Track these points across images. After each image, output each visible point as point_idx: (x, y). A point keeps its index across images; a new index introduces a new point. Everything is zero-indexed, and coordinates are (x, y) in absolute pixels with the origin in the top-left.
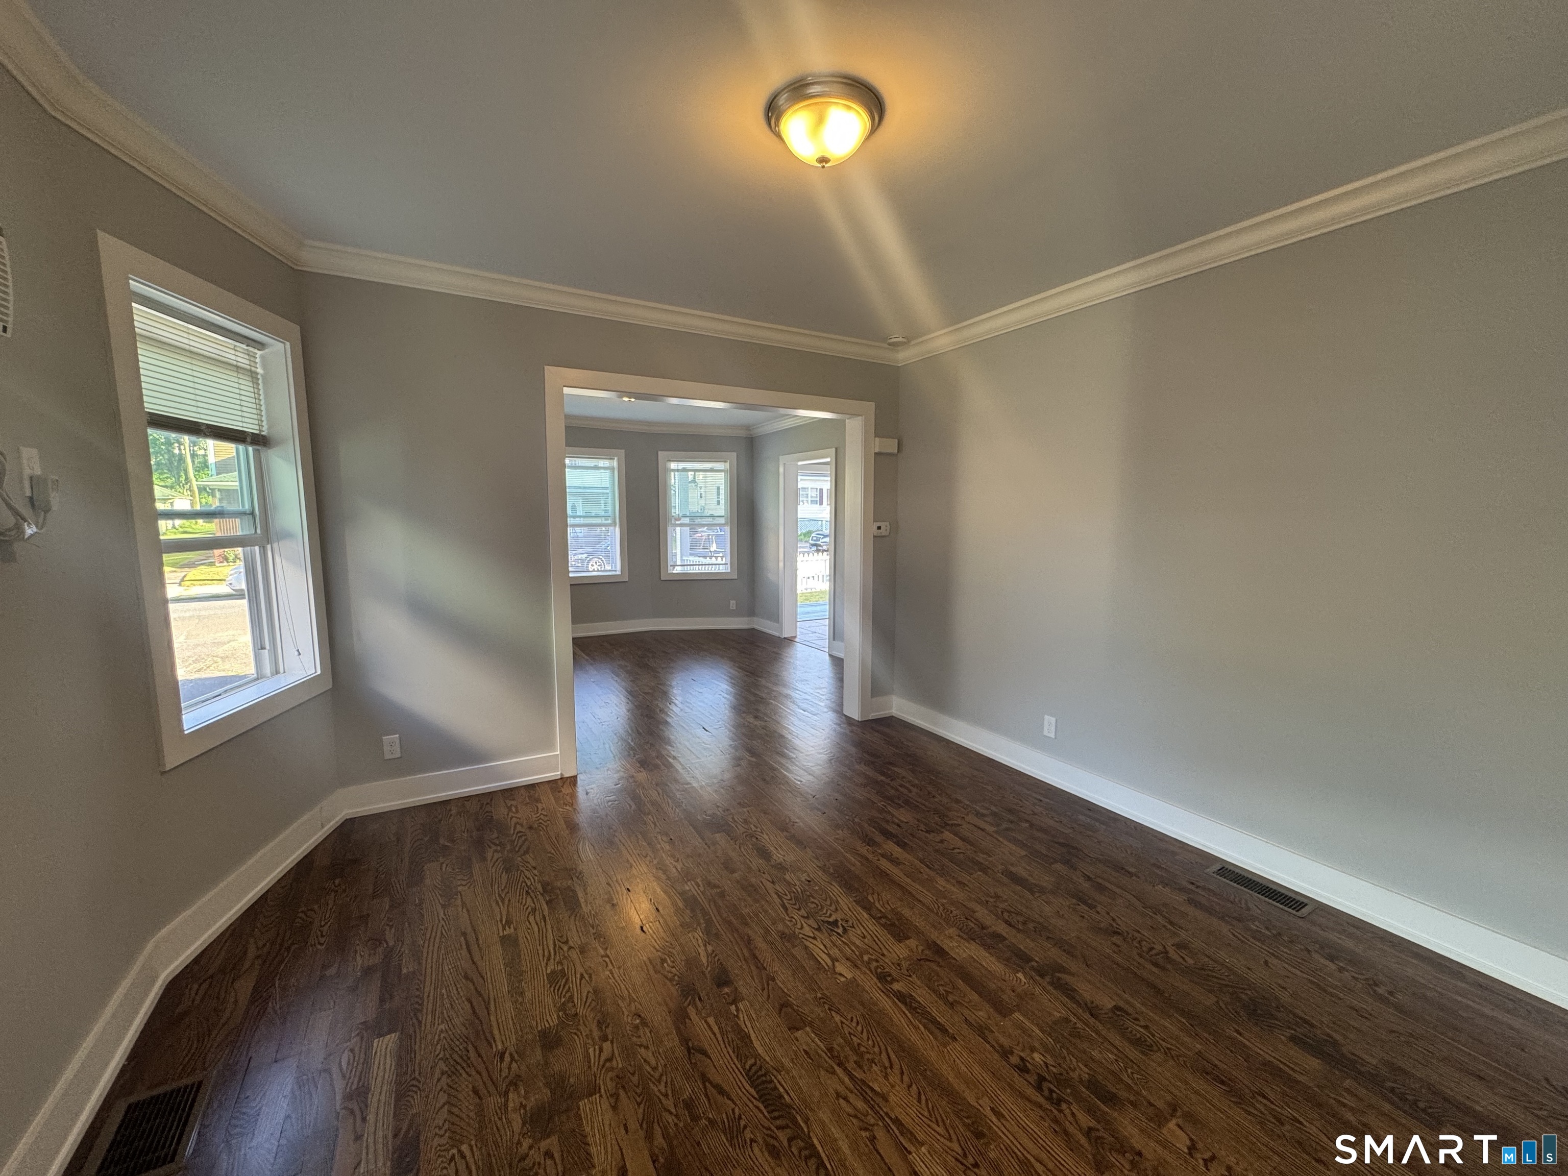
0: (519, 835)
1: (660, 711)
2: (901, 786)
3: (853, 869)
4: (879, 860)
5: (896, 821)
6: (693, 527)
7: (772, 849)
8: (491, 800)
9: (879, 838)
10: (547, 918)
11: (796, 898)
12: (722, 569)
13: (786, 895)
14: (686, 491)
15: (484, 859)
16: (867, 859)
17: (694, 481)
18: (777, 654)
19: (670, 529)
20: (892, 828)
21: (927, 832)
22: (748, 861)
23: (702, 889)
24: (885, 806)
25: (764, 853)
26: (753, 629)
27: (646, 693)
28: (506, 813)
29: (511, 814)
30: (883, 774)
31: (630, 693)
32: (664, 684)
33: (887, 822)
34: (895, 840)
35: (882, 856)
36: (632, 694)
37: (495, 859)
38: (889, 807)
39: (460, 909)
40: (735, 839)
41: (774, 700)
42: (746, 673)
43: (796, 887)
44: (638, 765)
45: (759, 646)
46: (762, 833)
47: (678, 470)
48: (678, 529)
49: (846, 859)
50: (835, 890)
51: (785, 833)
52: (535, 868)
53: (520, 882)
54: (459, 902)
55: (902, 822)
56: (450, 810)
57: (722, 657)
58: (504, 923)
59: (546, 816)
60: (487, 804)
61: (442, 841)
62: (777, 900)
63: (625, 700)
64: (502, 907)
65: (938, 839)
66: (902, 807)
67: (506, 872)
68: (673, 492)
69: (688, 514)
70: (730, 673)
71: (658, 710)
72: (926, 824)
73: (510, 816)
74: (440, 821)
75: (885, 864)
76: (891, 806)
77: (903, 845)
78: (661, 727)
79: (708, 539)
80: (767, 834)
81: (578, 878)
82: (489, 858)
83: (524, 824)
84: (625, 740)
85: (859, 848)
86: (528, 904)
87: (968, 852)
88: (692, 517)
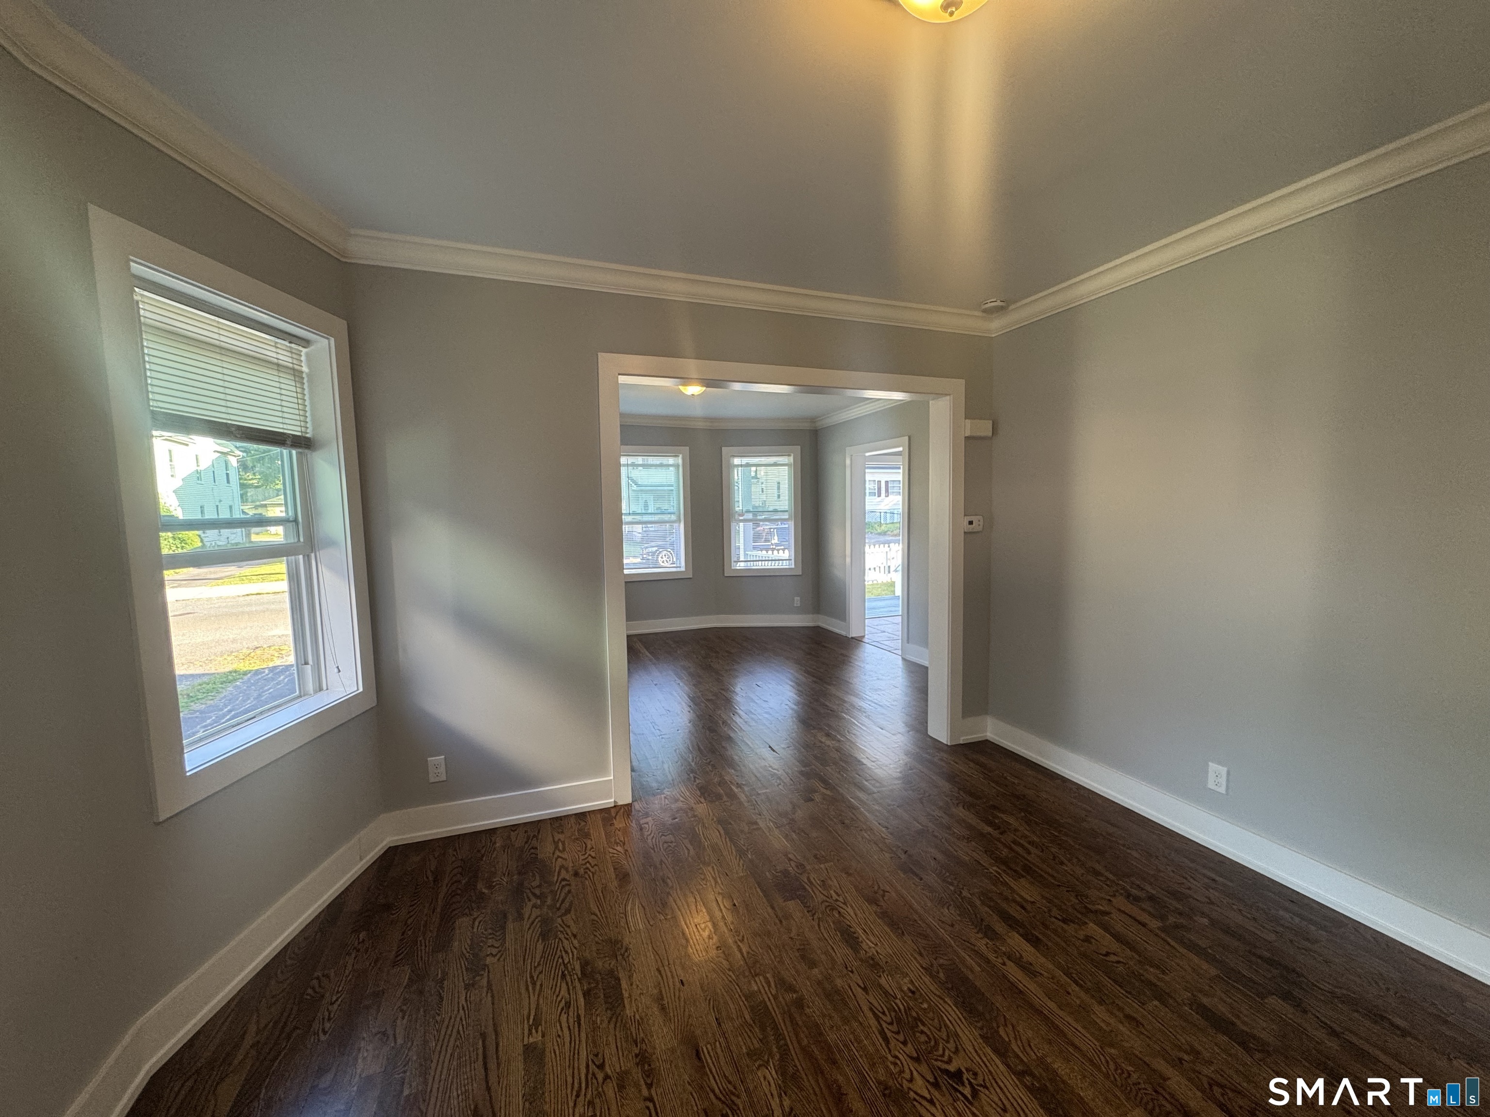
0: (564, 883)
1: (723, 723)
2: (1014, 842)
3: (971, 977)
4: (1004, 964)
5: (1018, 899)
6: (756, 523)
7: (860, 932)
8: (539, 832)
9: (1000, 927)
10: (583, 1019)
11: (899, 1021)
12: (785, 565)
13: (884, 1013)
14: (749, 487)
15: (520, 917)
16: (988, 961)
17: (756, 477)
18: (846, 656)
19: (733, 524)
20: (1014, 911)
21: (1064, 921)
22: (829, 948)
23: (774, 992)
24: (999, 874)
25: (850, 939)
26: (818, 627)
27: (708, 700)
28: (551, 852)
29: (557, 853)
30: (990, 823)
31: (692, 699)
32: (727, 690)
33: (1006, 899)
34: (1021, 930)
35: (1009, 958)
36: (695, 701)
37: (533, 917)
38: (1004, 875)
39: (484, 995)
40: (812, 912)
41: (846, 713)
42: (815, 679)
43: (898, 1001)
44: (698, 793)
45: (825, 647)
46: (845, 903)
47: (741, 466)
48: (741, 524)
49: (959, 957)
50: (952, 1013)
51: (875, 908)
52: (575, 936)
53: (557, 957)
54: (484, 982)
55: (1026, 901)
56: (495, 843)
57: (787, 658)
58: (531, 1023)
59: (595, 858)
60: (534, 836)
61: (480, 886)
62: (873, 1022)
63: (687, 709)
64: (531, 994)
65: (1081, 934)
66: (1023, 876)
67: (543, 940)
68: (736, 488)
69: (751, 510)
70: (797, 679)
71: (721, 722)
72: (1060, 909)
73: (556, 856)
74: (483, 856)
75: (1013, 972)
76: (1007, 874)
77: (1035, 942)
78: (724, 744)
79: (770, 533)
80: (852, 907)
81: (623, 955)
82: (526, 916)
83: (570, 869)
84: (686, 760)
85: (973, 940)
86: (562, 993)
87: (1131, 963)
88: (755, 513)
